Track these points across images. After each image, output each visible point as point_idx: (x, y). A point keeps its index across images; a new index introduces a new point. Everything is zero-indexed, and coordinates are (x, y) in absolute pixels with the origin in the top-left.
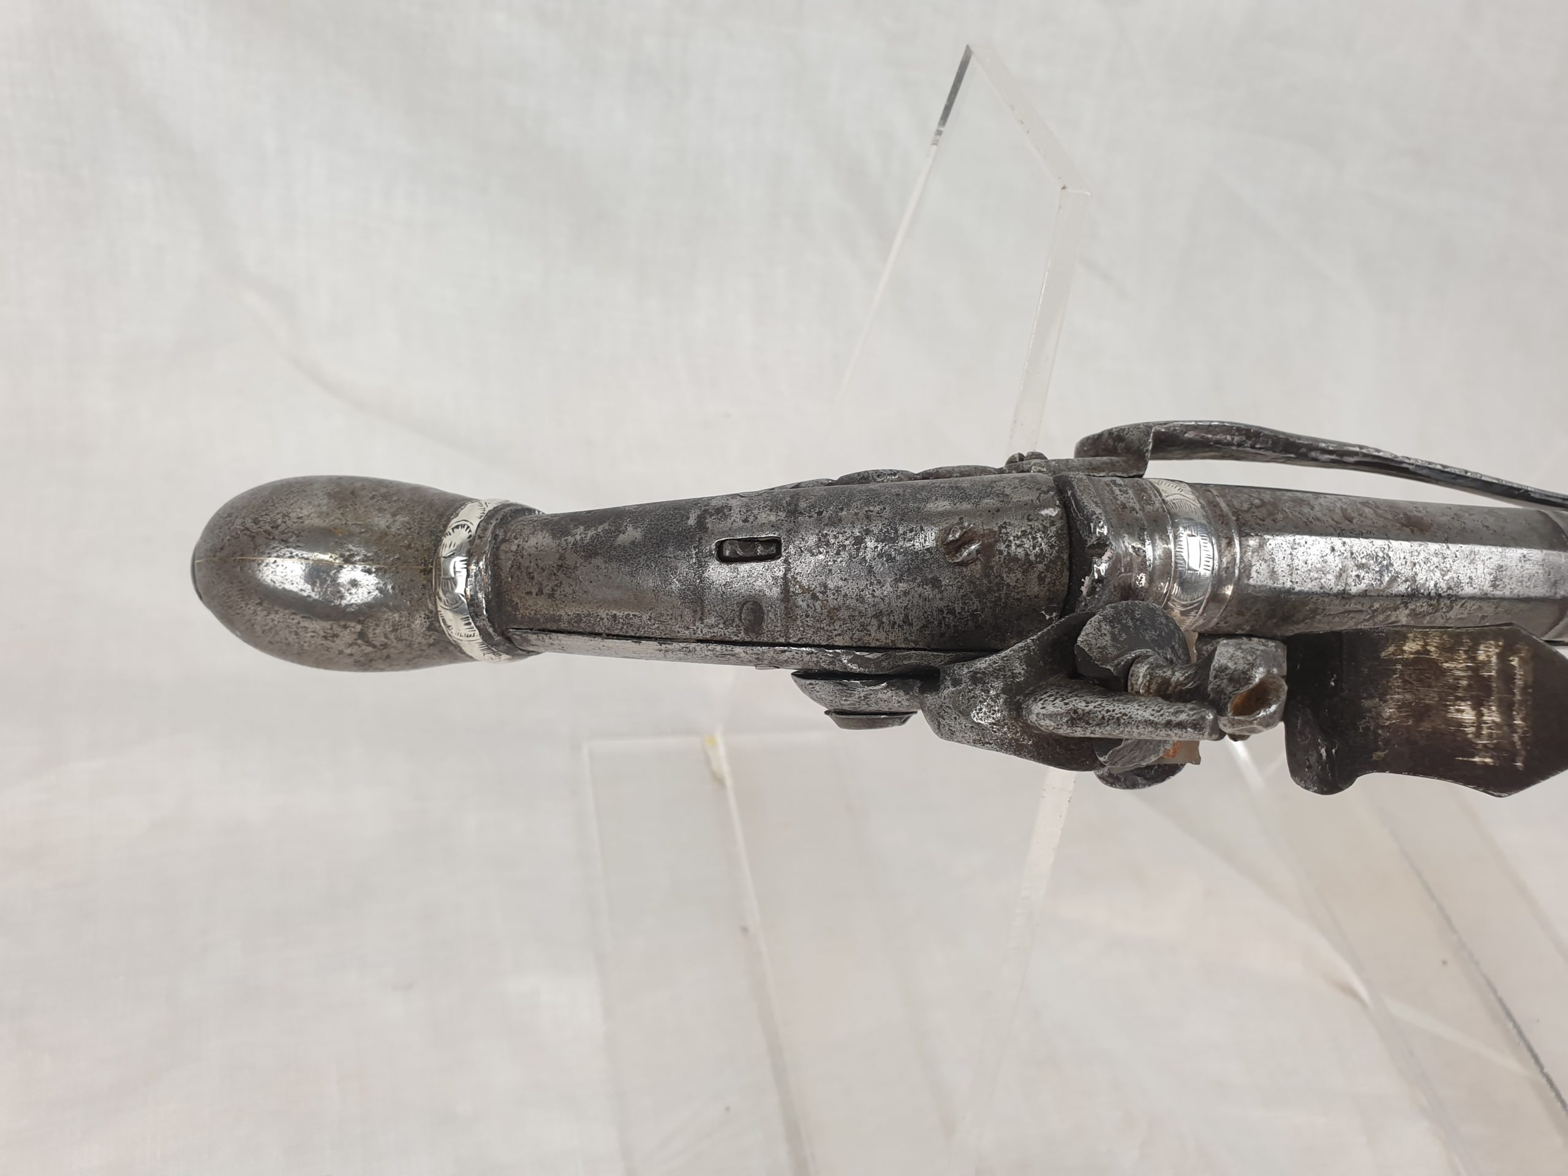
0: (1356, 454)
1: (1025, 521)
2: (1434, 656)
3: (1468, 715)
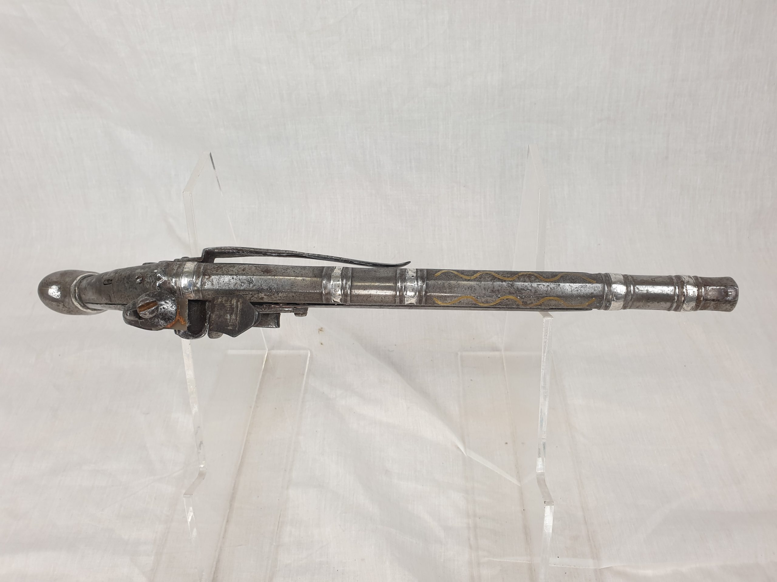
0: (284, 253)
1: (151, 273)
2: (224, 303)
3: (229, 317)
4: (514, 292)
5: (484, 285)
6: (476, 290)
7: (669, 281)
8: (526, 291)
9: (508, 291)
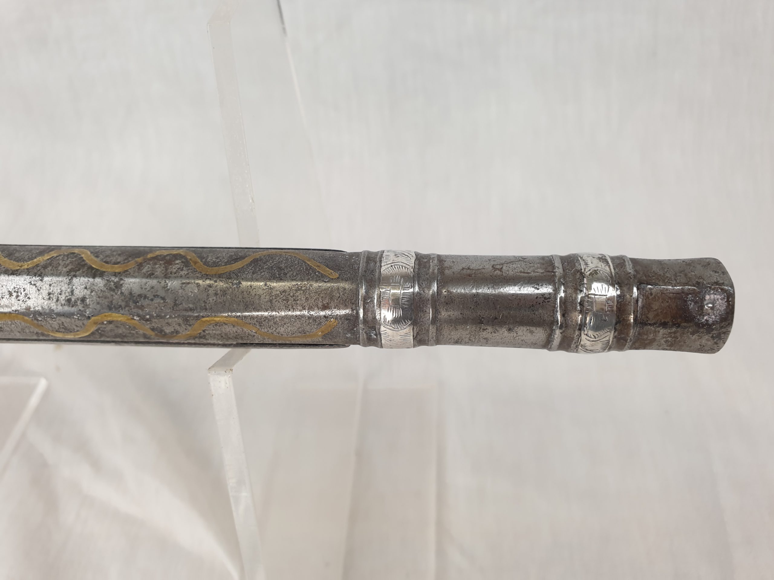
4: (123, 304)
5: (50, 285)
6: (29, 298)
7: (543, 271)
8: (152, 300)
9: (107, 300)
